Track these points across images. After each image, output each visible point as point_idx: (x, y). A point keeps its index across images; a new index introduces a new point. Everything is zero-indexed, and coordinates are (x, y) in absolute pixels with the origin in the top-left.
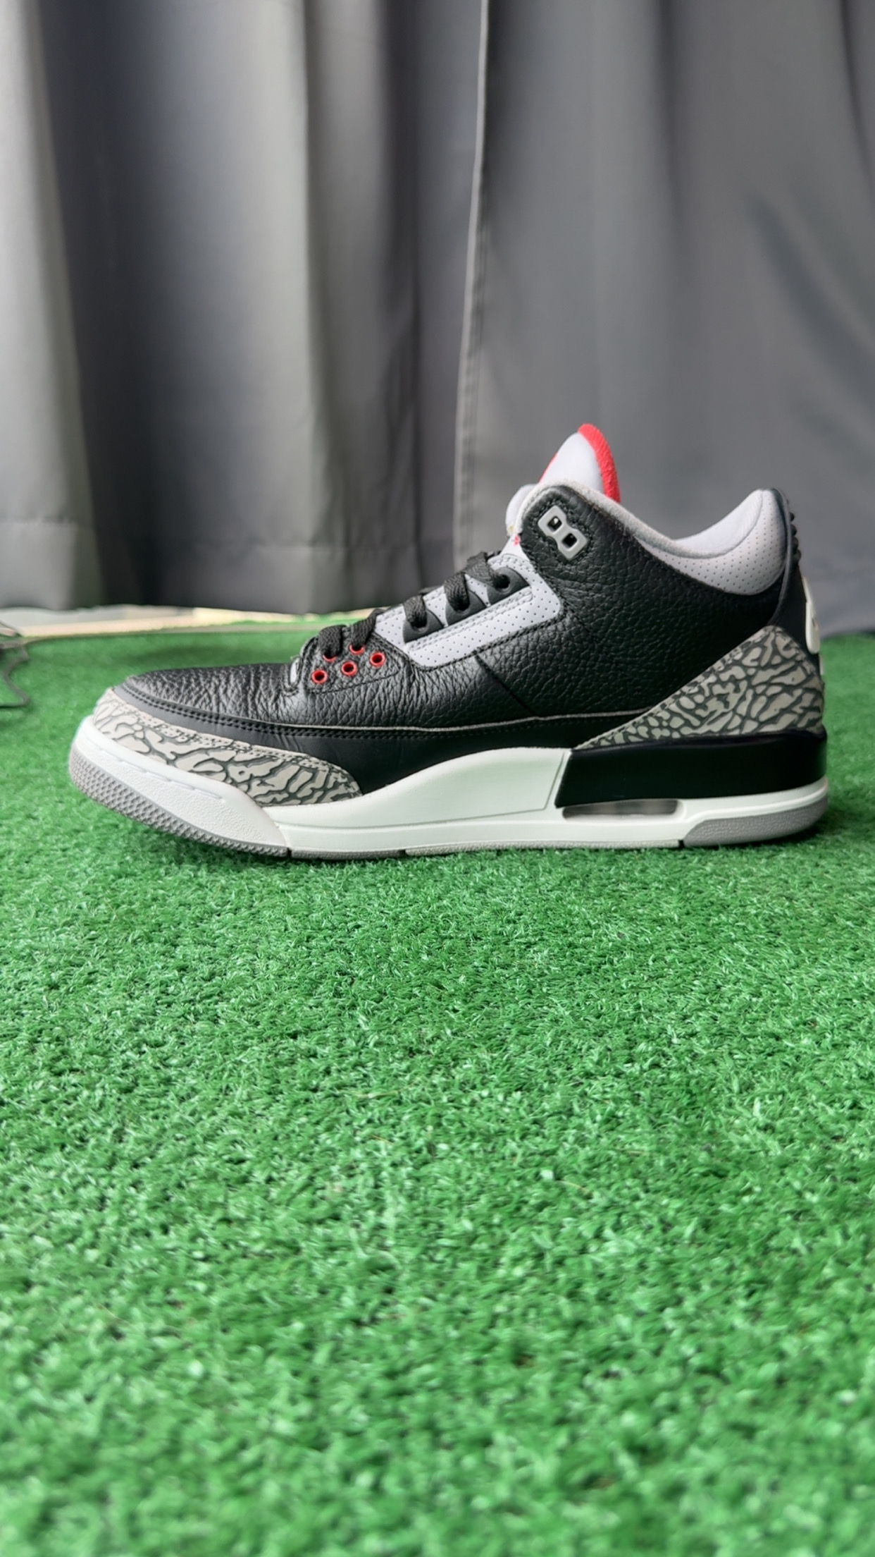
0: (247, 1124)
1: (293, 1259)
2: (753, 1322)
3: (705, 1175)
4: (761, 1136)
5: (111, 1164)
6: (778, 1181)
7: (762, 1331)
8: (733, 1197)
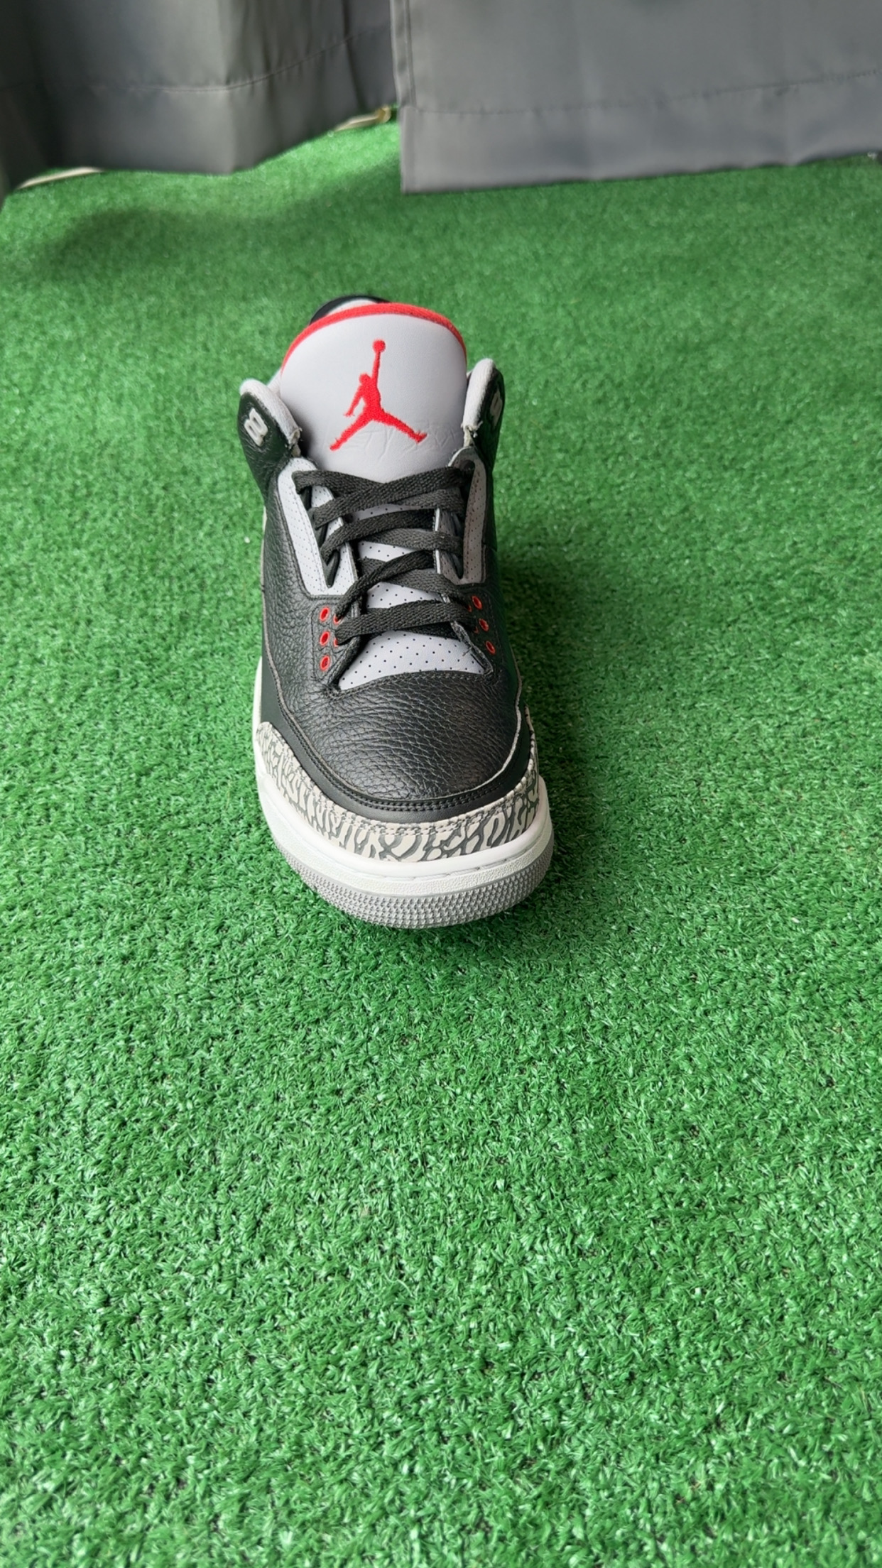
0: (297, 1136)
5: (215, 1189)
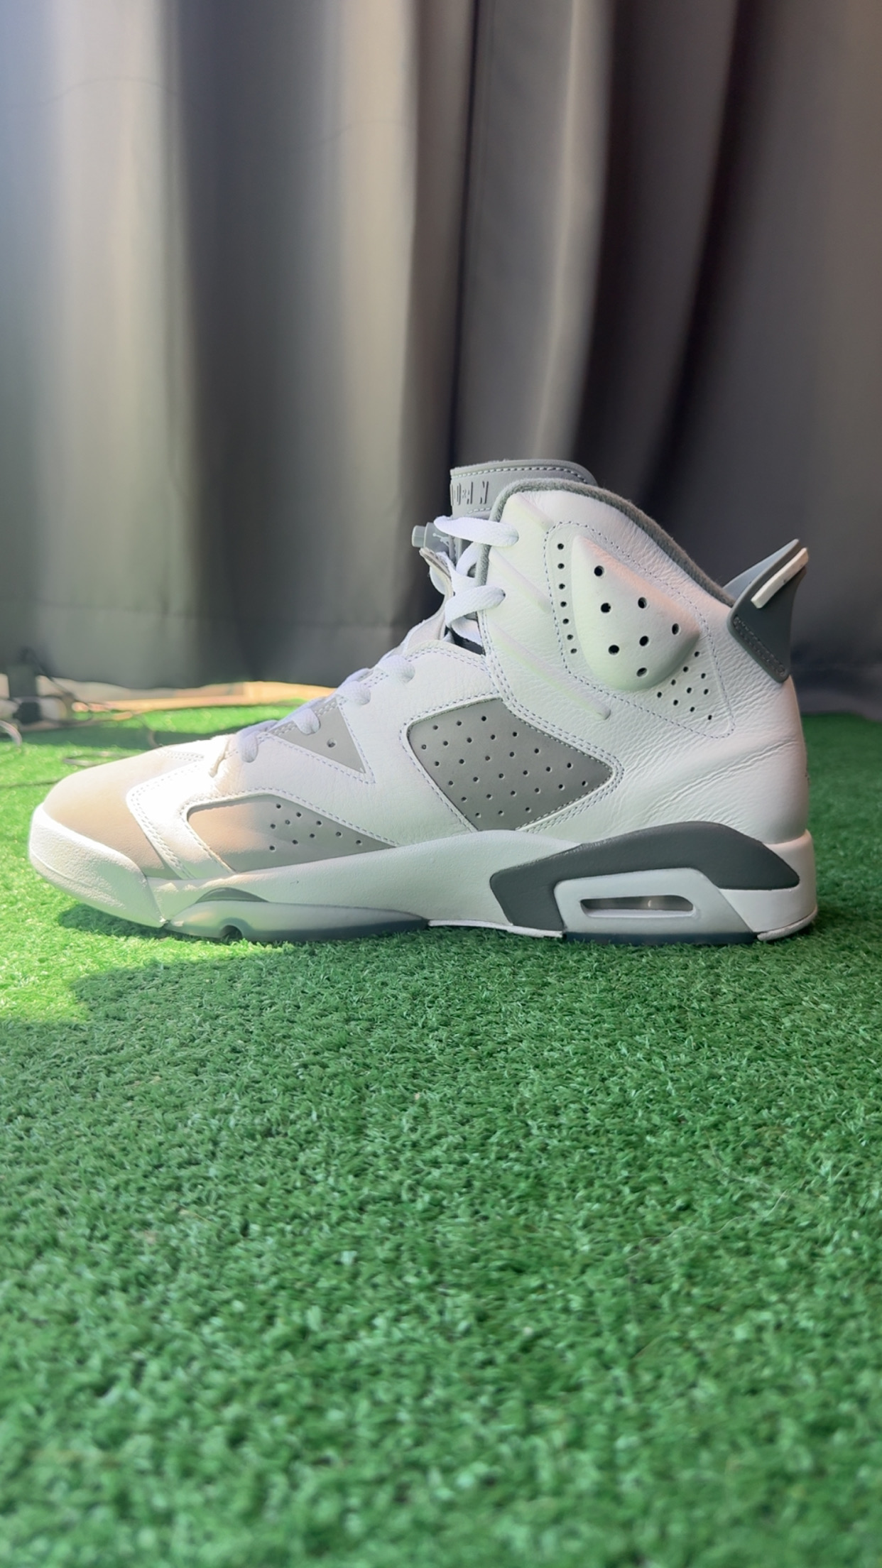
1: (66, 1327)
2: (484, 1422)
3: (502, 1269)
4: (578, 1233)
6: (575, 1279)
7: (490, 1432)
8: (520, 1294)
